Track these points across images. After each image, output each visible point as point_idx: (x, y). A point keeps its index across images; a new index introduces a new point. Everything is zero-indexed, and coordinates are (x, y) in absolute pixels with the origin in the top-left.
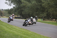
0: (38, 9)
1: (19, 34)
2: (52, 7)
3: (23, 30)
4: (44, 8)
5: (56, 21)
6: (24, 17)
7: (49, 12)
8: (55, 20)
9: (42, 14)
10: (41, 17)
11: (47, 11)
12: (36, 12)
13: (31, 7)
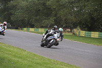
0: (39, 10)
1: (6, 55)
2: (65, 7)
3: (12, 49)
4: (49, 8)
5: (71, 31)
6: (14, 26)
7: (58, 15)
8: (69, 30)
9: (46, 19)
10: (44, 25)
11: (56, 15)
12: (36, 16)
13: (28, 8)
